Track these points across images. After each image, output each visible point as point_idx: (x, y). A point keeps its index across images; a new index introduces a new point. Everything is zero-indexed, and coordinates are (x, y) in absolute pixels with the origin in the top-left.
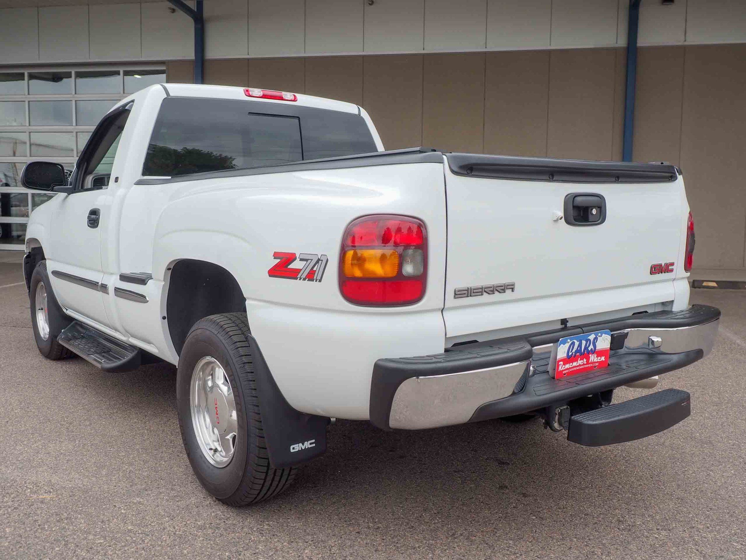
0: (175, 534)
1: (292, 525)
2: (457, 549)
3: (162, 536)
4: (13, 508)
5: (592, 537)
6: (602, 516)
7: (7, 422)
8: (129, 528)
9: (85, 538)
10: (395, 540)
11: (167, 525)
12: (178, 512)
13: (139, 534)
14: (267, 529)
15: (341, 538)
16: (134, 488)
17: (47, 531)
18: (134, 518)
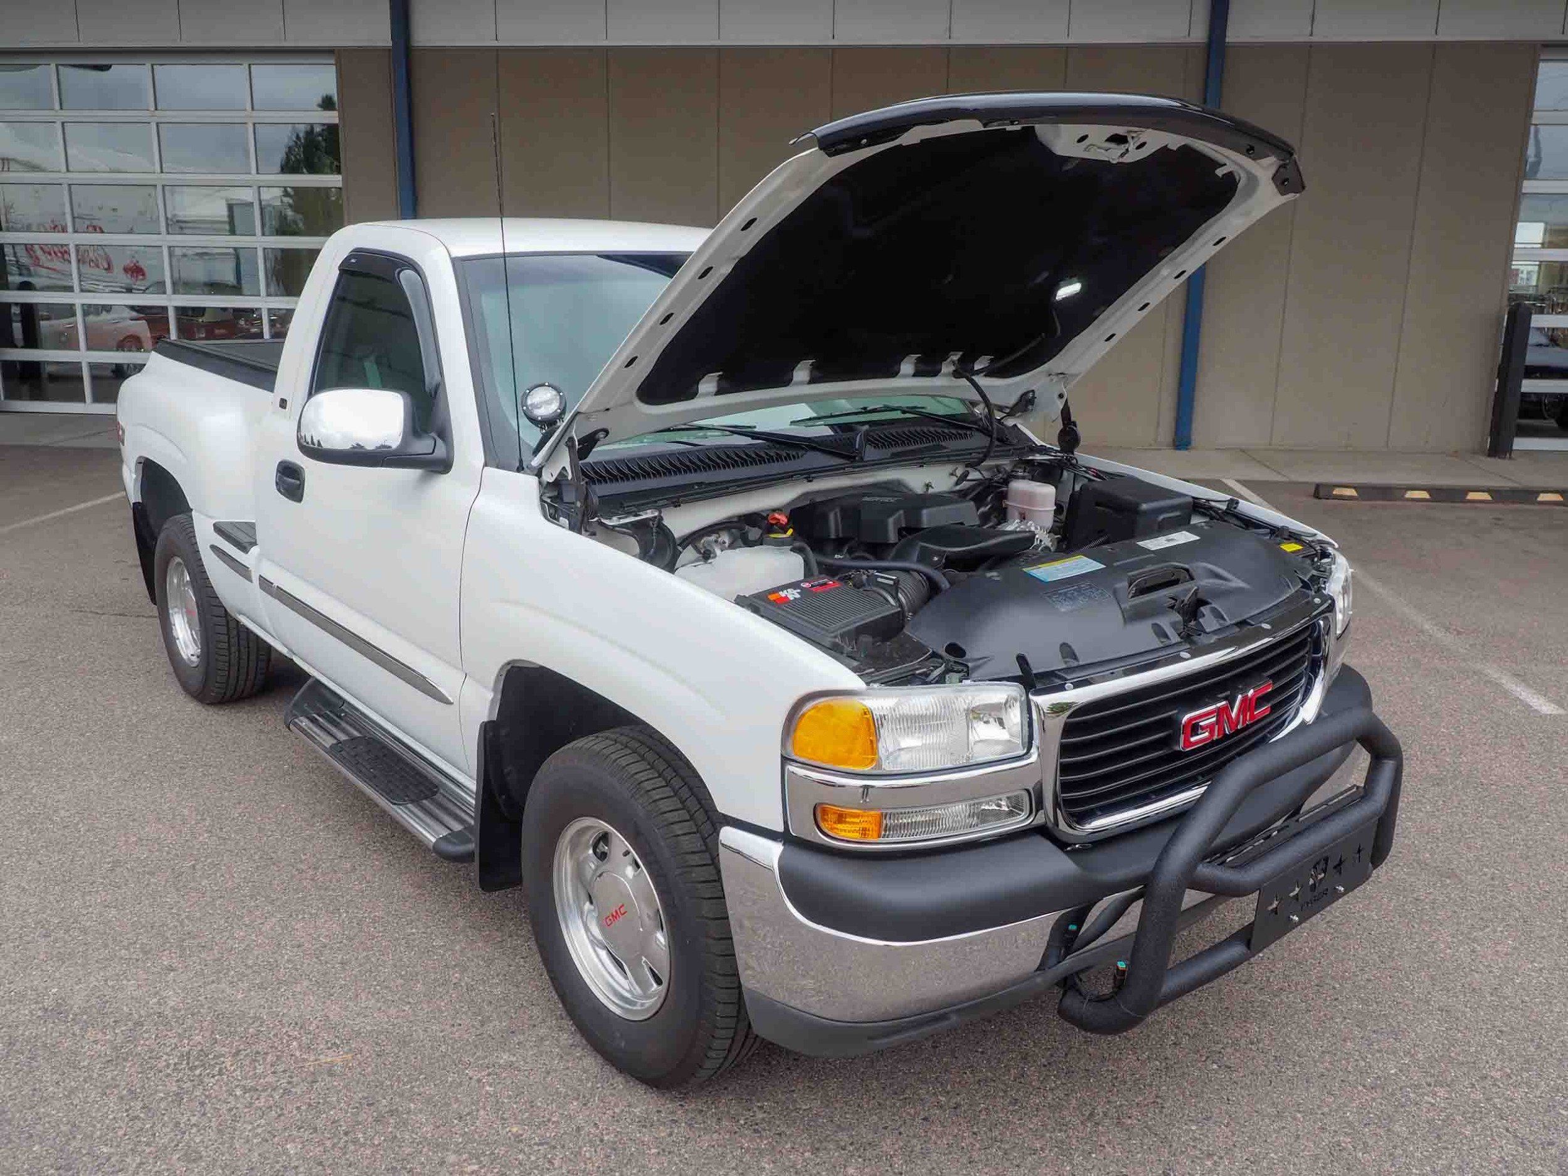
0: (602, 1141)
1: (804, 1107)
2: (1109, 1149)
3: (580, 1148)
4: (281, 1091)
5: (1326, 1110)
6: (1327, 1057)
7: (194, 866)
8: (515, 1130)
9: (442, 1163)
10: (996, 1133)
11: (580, 1119)
12: (589, 1085)
13: (535, 1144)
14: (763, 1119)
15: (900, 1133)
16: (489, 1028)
17: (363, 1145)
18: (515, 1106)
